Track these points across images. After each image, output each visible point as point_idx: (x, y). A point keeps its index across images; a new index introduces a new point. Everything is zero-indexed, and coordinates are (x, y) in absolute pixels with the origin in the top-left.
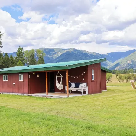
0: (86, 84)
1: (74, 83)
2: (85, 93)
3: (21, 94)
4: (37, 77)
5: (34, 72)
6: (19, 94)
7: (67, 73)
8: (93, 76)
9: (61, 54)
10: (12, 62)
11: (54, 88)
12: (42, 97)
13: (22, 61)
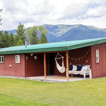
0: (89, 67)
1: (76, 65)
2: (88, 76)
3: (18, 77)
4: (35, 58)
5: (32, 53)
6: (15, 78)
7: (67, 55)
8: (97, 57)
9: (66, 31)
10: (12, 41)
11: (54, 71)
12: (39, 81)
13: (22, 39)
